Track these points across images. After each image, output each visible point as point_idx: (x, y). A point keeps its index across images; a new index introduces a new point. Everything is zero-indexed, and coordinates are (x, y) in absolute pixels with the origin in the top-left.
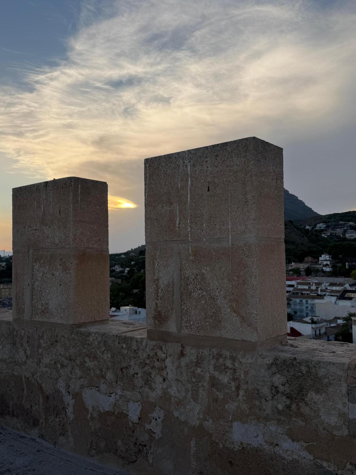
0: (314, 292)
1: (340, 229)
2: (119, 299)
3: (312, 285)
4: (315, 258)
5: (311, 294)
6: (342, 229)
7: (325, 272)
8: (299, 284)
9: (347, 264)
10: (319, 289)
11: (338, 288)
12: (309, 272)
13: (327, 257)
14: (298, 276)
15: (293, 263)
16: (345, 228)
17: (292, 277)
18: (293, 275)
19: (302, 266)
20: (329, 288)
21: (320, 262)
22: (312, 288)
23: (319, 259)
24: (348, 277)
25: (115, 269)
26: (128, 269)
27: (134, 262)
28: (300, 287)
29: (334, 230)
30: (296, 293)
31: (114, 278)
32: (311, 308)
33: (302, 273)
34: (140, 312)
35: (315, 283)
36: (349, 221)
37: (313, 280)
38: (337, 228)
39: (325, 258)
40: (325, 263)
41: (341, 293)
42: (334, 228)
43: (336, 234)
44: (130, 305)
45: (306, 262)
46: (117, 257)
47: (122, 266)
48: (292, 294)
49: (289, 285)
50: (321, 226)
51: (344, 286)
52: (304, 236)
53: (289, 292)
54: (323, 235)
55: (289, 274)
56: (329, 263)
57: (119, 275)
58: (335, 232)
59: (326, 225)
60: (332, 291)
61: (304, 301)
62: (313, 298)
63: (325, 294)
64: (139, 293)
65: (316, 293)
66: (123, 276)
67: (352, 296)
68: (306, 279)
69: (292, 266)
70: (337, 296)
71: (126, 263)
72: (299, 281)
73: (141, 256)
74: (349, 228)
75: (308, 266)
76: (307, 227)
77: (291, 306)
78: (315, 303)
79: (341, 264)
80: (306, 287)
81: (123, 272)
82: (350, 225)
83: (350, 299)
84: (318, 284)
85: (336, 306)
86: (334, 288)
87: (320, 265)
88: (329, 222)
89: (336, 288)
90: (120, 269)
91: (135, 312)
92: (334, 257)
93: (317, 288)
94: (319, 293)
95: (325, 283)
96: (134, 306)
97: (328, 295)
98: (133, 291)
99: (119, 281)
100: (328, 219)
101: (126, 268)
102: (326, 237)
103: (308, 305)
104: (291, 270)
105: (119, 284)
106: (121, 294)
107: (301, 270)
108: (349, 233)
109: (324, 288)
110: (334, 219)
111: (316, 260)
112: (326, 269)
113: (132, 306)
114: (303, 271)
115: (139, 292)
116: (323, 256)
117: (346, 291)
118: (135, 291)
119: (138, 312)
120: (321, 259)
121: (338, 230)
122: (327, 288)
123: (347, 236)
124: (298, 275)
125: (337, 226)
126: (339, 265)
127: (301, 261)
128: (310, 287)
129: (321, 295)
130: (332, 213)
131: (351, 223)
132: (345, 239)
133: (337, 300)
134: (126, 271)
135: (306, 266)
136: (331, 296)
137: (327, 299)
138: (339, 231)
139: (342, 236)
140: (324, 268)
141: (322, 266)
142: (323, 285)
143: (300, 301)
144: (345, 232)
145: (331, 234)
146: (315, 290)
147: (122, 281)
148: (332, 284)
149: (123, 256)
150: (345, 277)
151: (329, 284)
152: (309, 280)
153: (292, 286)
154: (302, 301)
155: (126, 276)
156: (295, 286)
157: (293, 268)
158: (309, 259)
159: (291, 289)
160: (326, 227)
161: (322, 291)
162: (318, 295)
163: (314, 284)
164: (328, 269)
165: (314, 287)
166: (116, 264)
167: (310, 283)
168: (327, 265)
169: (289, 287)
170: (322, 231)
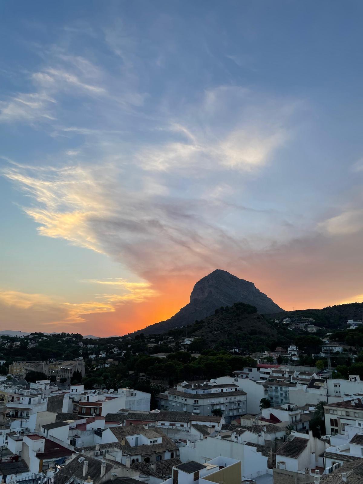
0: (287, 380)
1: (302, 324)
2: (116, 380)
3: (285, 373)
4: (284, 348)
5: (284, 382)
6: (304, 324)
7: (293, 361)
8: (274, 371)
9: (313, 355)
10: (292, 377)
11: (307, 377)
12: (280, 361)
13: (295, 348)
14: (271, 364)
15: (266, 352)
16: (307, 323)
17: (266, 365)
18: (267, 362)
19: (275, 355)
20: (299, 377)
21: (289, 352)
22: (285, 376)
23: (287, 349)
24: (313, 366)
25: (114, 351)
26: (125, 352)
27: (130, 346)
28: (275, 375)
29: (298, 324)
30: (272, 380)
31: (112, 360)
32: (285, 395)
33: (274, 361)
34: (135, 394)
35: (288, 371)
36: (309, 317)
37: (285, 368)
38: (300, 323)
39: (292, 348)
40: (293, 353)
41: (310, 382)
42: (298, 322)
43: (299, 328)
44: (127, 387)
45: (277, 351)
46: (116, 340)
47: (119, 349)
48: (268, 380)
49: (265, 372)
50: (286, 321)
51: (312, 376)
52: (274, 328)
53: (265, 379)
54: (289, 328)
55: (263, 361)
56: (296, 353)
57: (117, 357)
58: (298, 326)
59: (291, 320)
60: (303, 380)
61: (279, 388)
62: (287, 385)
63: (297, 382)
64: (134, 375)
65: (289, 381)
66: (120, 357)
67: (320, 385)
68: (279, 367)
69: (266, 354)
70: (307, 384)
71: (123, 347)
72: (273, 369)
73: (136, 340)
74: (310, 324)
75: (279, 355)
76: (276, 321)
77: (268, 393)
78: (289, 391)
79: (307, 355)
80: (280, 375)
81: (120, 354)
82: (311, 321)
83: (318, 387)
84: (291, 373)
85: (306, 394)
86: (304, 377)
87: (289, 354)
88: (293, 317)
89: (306, 377)
90: (118, 351)
91: (131, 394)
92: (300, 348)
93: (289, 375)
94: (292, 381)
95: (296, 372)
96: (131, 388)
97: (299, 383)
98: (129, 373)
99: (117, 363)
100: (293, 314)
101: (123, 351)
102: (291, 330)
103: (282, 392)
104: (265, 358)
105: (117, 366)
106: (118, 375)
107: (274, 358)
108: (310, 328)
109: (295, 377)
110: (297, 315)
111: (285, 350)
112: (294, 358)
113: (128, 388)
114: (275, 360)
115: (134, 373)
116: (290, 347)
117: (314, 380)
118: (131, 372)
119: (134, 394)
120: (289, 349)
121: (301, 324)
122: (298, 377)
123: (308, 329)
124: (271, 362)
125: (300, 321)
126: (305, 355)
127: (273, 350)
128: (283, 375)
129: (293, 383)
130: (295, 310)
131: (312, 319)
132: (307, 333)
133: (308, 388)
134: (123, 354)
135: (277, 355)
136: (302, 384)
137: (299, 387)
138: (301, 326)
139: (304, 330)
140: (293, 358)
141: (290, 355)
142: (294, 374)
143: (275, 388)
144: (306, 326)
145: (295, 327)
146: (288, 378)
147: (119, 362)
148: (302, 373)
149: (121, 340)
150: (310, 366)
151: (299, 373)
152: (282, 368)
153: (268, 373)
154: (277, 388)
155: (122, 358)
156: (271, 374)
157: (266, 356)
158: (279, 349)
159: (267, 376)
160: (291, 321)
161: (294, 379)
162: (291, 383)
163: (287, 373)
164: (296, 359)
165: (287, 376)
166: (114, 347)
167: (283, 371)
168: (294, 355)
169: (265, 374)
170: (287, 325)
